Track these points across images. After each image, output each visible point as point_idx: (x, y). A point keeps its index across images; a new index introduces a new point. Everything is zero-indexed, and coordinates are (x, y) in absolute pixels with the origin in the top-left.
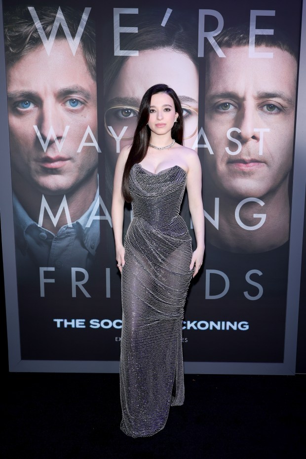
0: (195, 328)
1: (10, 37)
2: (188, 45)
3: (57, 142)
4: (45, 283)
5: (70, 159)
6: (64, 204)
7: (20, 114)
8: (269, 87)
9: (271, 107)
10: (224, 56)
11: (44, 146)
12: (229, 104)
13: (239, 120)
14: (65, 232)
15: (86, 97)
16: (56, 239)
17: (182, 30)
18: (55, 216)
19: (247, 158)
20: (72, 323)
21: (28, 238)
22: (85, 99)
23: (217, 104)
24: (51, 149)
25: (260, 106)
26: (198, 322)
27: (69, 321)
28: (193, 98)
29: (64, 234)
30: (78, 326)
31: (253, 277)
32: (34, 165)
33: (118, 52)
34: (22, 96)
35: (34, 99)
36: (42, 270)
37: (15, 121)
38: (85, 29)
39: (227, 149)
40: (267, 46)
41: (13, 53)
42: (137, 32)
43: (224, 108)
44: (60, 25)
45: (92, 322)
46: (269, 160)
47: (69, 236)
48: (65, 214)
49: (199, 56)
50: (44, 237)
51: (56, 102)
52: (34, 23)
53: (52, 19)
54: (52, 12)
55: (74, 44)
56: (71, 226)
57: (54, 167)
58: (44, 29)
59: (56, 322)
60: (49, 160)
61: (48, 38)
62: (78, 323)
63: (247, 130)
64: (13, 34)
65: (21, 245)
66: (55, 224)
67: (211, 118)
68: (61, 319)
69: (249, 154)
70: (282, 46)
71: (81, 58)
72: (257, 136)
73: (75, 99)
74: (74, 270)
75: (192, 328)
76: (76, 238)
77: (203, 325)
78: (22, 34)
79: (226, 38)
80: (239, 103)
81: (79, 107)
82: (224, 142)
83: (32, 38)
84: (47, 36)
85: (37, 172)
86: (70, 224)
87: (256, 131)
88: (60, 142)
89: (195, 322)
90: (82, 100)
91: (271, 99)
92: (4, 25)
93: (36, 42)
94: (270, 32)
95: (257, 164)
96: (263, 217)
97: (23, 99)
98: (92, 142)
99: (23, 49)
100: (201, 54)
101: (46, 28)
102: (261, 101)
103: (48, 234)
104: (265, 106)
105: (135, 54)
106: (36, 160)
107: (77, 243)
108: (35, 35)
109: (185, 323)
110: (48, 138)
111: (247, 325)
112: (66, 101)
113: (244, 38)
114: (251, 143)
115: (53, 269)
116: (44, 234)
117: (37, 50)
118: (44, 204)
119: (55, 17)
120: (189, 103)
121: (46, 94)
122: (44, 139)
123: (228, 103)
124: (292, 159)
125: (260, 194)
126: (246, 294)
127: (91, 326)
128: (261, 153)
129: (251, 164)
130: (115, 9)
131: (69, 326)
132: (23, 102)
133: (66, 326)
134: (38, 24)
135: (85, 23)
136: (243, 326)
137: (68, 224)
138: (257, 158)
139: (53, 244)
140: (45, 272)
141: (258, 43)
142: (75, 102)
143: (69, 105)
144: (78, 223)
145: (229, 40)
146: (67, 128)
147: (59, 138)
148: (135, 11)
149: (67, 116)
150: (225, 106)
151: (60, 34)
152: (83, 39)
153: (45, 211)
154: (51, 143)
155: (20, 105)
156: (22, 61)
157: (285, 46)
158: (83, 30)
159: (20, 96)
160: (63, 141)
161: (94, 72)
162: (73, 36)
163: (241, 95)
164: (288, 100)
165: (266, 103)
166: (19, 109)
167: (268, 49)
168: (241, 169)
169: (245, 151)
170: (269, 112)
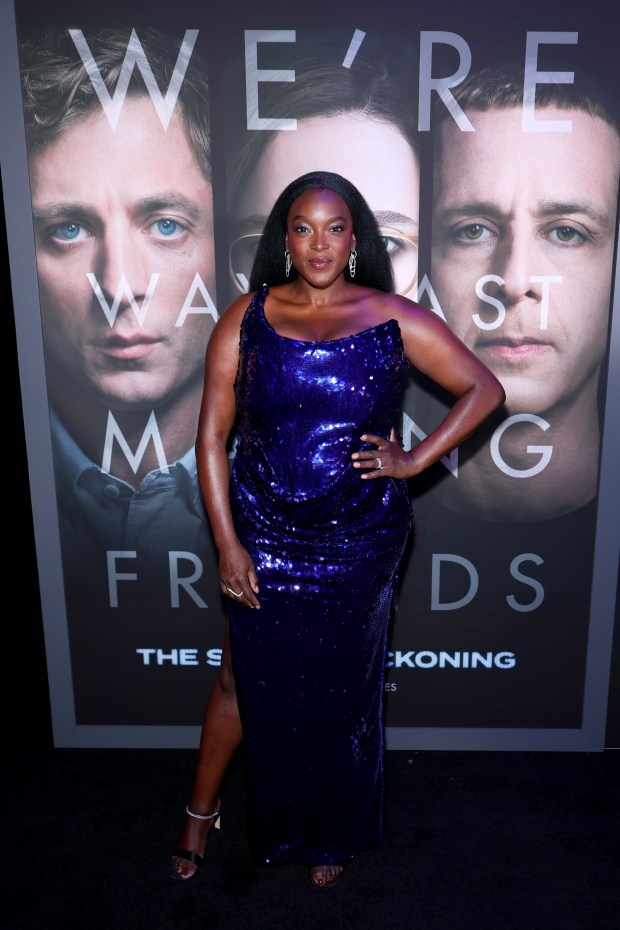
0: (411, 664)
1: (35, 92)
2: (399, 107)
3: (135, 306)
4: (118, 581)
5: (161, 339)
6: (152, 428)
7: (59, 251)
8: (562, 192)
9: (566, 233)
10: (471, 129)
11: (110, 314)
12: (481, 226)
13: (500, 261)
14: (155, 483)
15: (191, 215)
16: (139, 497)
17: (385, 76)
18: (134, 452)
19: (515, 335)
20: (173, 657)
21: (83, 495)
22: (189, 218)
23: (456, 228)
24: (123, 320)
25: (545, 231)
26: (417, 653)
27: (167, 652)
28: (407, 215)
29: (153, 487)
30: (183, 662)
31: (526, 568)
32: (89, 353)
33: (256, 123)
34: (62, 213)
35: (87, 220)
36: (112, 556)
37: (49, 265)
38: (187, 75)
39: (476, 318)
40: (559, 106)
41: (41, 126)
42: (293, 80)
43: (470, 235)
44: (136, 67)
45: (210, 654)
46: (560, 339)
47: (163, 491)
48: (154, 448)
49: (420, 129)
50: (113, 493)
51: (131, 226)
52: (82, 64)
53: (119, 54)
54: (118, 40)
55: (165, 106)
56: (167, 471)
57: (130, 357)
58: (104, 75)
59: (142, 655)
60: (120, 342)
61: (112, 95)
62: (185, 657)
63: (517, 279)
64: (40, 86)
65: (68, 508)
66: (135, 467)
67: (445, 255)
68: (150, 648)
69: (520, 328)
70: (590, 106)
71: (179, 134)
72: (536, 290)
73: (170, 220)
74: (174, 556)
75: (404, 664)
76: (178, 494)
77: (426, 660)
78: (58, 86)
79: (476, 92)
80: (501, 224)
81: (177, 235)
82: (469, 304)
83: (80, 95)
84: (109, 90)
85: (97, 367)
86: (164, 467)
87: (535, 281)
88: (140, 307)
89: (410, 654)
90: (182, 222)
91: (566, 216)
92: (21, 68)
93: (88, 102)
94: (567, 78)
95: (535, 347)
96: (547, 451)
97: (65, 220)
98: (206, 306)
99: (61, 119)
100: (424, 124)
101: (107, 73)
102: (546, 220)
103: (122, 487)
104: (552, 230)
105: (289, 125)
106: (94, 343)
107: (179, 503)
108: (85, 89)
109: (391, 654)
110: (118, 299)
111: (512, 658)
112: (152, 224)
113: (512, 91)
114: (525, 305)
115: (132, 554)
116: (113, 487)
117: (90, 120)
118: (113, 429)
119: (125, 50)
120: (399, 226)
121: (110, 209)
122: (110, 300)
123: (479, 225)
124: (606, 337)
125: (542, 407)
126: (511, 600)
127: (210, 662)
128: (544, 326)
129: (524, 348)
130: (248, 33)
131: (167, 662)
132: (64, 226)
133: (160, 662)
134: (91, 66)
135: (186, 62)
136: (504, 660)
137: (161, 469)
138: (536, 336)
139: (132, 506)
140: (118, 561)
141: (541, 100)
142: (169, 225)
143: (156, 232)
144: (180, 466)
145: (482, 95)
146: (155, 278)
147: (139, 298)
148: (288, 36)
149: (154, 255)
150: (473, 231)
151: (137, 86)
152: (183, 96)
153: (115, 442)
154: (124, 308)
155: (59, 232)
156: (61, 143)
157: (597, 107)
158: (182, 77)
159: (58, 215)
160: (147, 304)
161: (206, 164)
162: (163, 89)
163: (505, 208)
164: (601, 217)
165: (556, 224)
166: (58, 240)
167: (562, 113)
168: (503, 358)
169: (512, 321)
170: (561, 242)
